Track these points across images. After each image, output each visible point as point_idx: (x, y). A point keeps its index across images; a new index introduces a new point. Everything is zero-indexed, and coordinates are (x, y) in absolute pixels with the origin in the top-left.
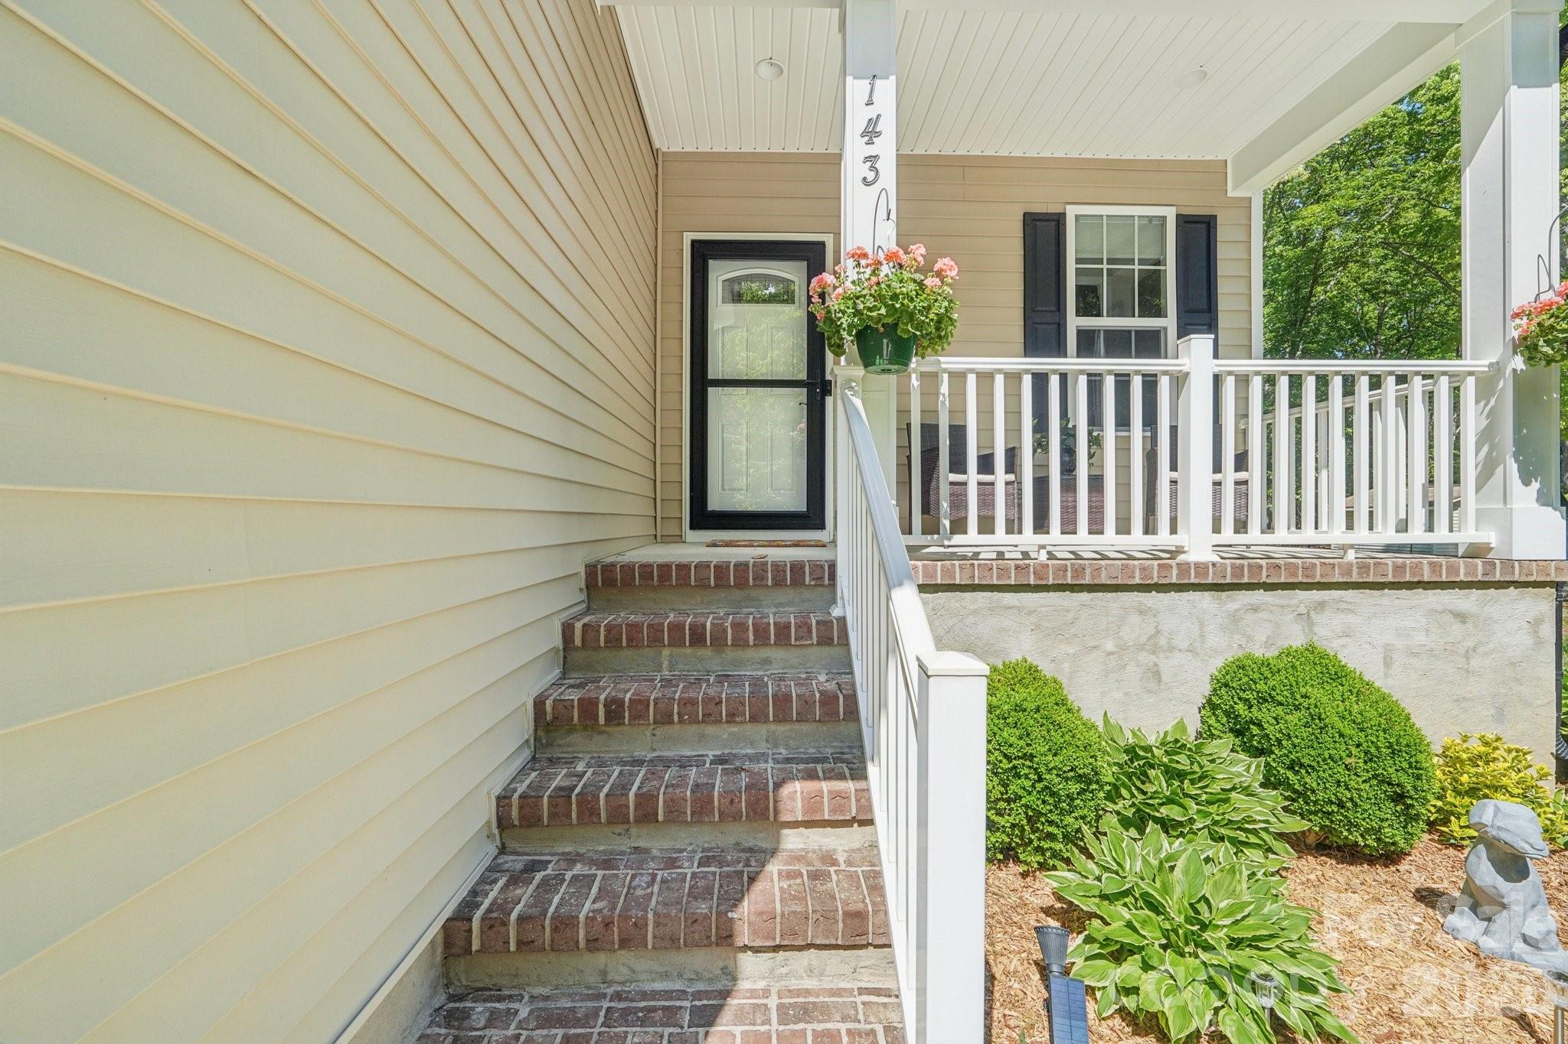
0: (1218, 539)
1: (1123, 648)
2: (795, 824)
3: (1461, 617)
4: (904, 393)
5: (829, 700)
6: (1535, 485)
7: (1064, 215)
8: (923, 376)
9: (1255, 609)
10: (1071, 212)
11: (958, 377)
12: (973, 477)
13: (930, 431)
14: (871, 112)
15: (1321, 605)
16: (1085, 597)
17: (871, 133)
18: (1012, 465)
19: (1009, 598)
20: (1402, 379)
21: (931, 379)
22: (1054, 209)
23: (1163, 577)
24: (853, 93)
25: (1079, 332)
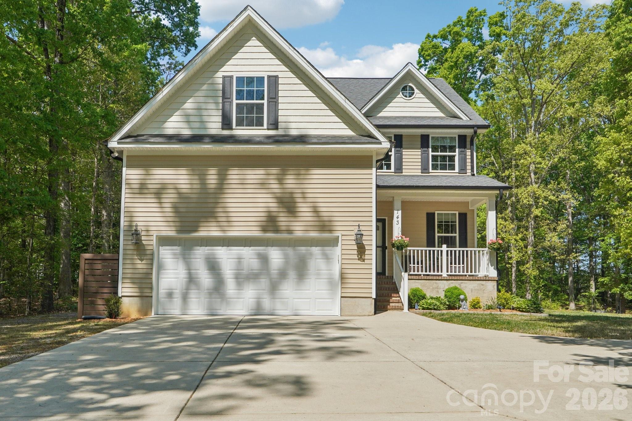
0: (448, 274)
1: (433, 288)
2: (392, 303)
3: (483, 285)
4: (402, 253)
5: (394, 288)
6: (493, 267)
7: (435, 213)
8: (405, 250)
9: (452, 283)
10: (436, 212)
11: (410, 250)
12: (416, 265)
13: (406, 256)
14: (398, 215)
15: (462, 283)
16: (428, 281)
17: (398, 218)
18: (422, 264)
19: (417, 281)
20: (482, 251)
21: (406, 251)
22: (433, 212)
23: (439, 278)
24: (395, 212)
25: (438, 237)
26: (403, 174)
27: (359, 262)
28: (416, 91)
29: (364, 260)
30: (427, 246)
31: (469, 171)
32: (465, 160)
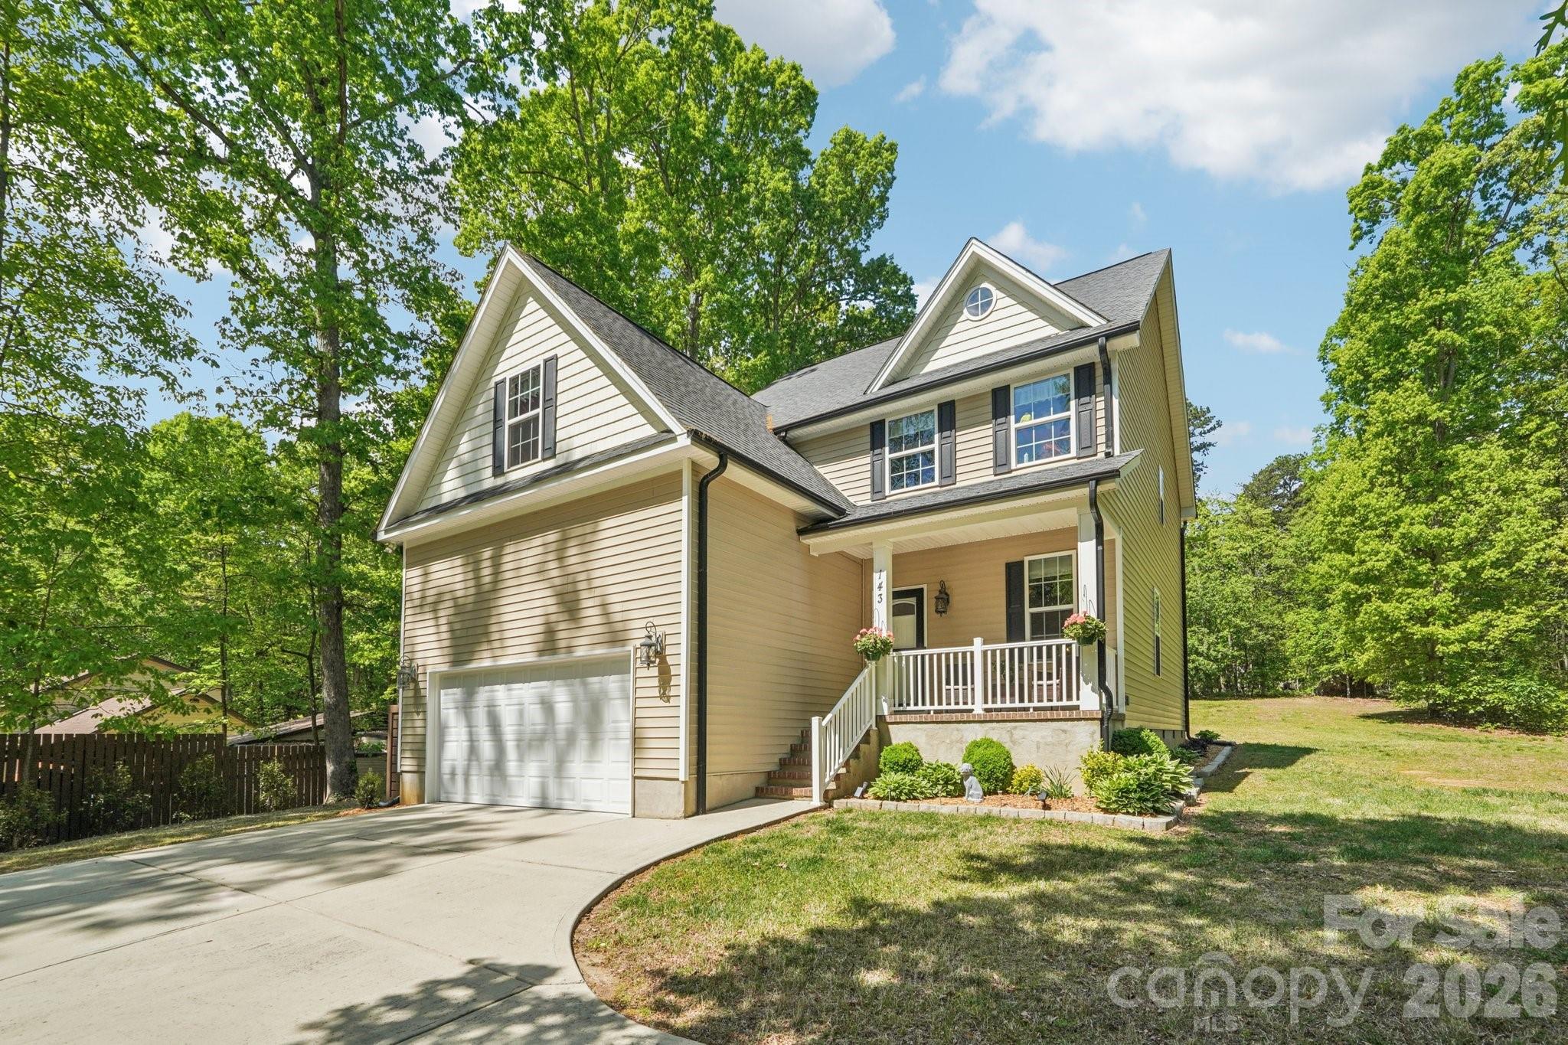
0: (986, 706)
1: (952, 742)
7: (1022, 562)
9: (993, 729)
10: (1027, 559)
15: (1015, 728)
16: (940, 725)
19: (918, 726)
22: (1018, 559)
23: (965, 717)
24: (876, 576)
25: (1033, 615)
26: (958, 485)
27: (661, 703)
28: (996, 294)
29: (669, 697)
30: (1009, 640)
31: (1102, 448)
32: (1092, 421)
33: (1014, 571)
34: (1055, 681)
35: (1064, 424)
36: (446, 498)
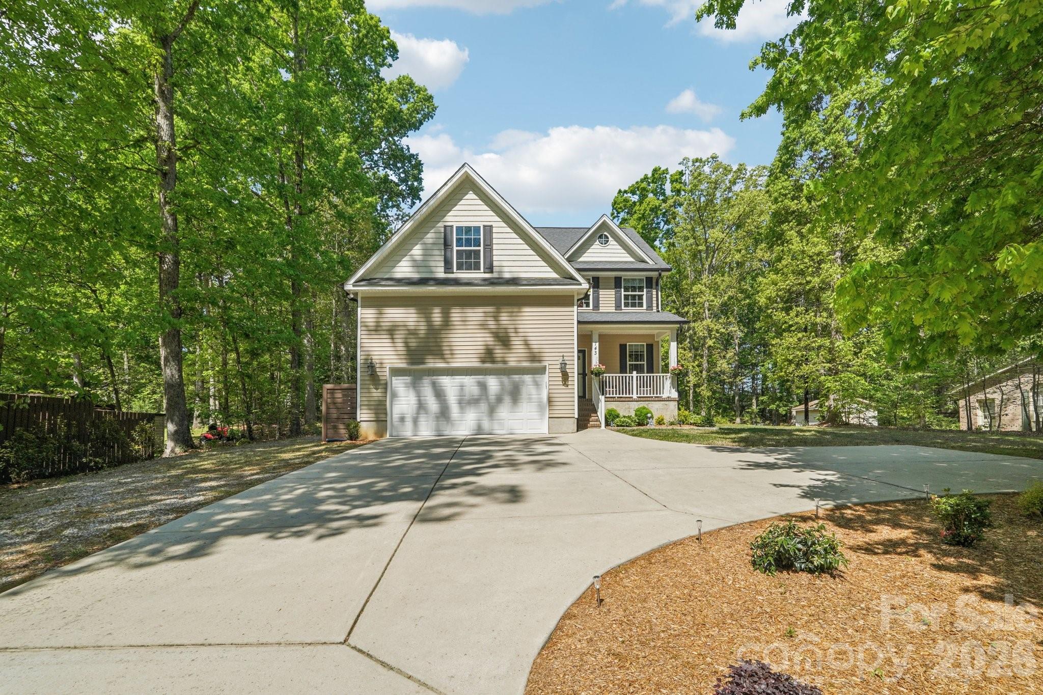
0: (637, 396)
1: (625, 408)
2: (591, 421)
3: (666, 405)
4: (600, 379)
5: (593, 409)
6: (675, 389)
9: (641, 404)
10: (628, 344)
11: (606, 377)
12: (611, 389)
13: (603, 382)
14: (596, 346)
15: (649, 403)
16: (621, 402)
17: (596, 349)
18: (616, 388)
19: (612, 402)
20: (666, 376)
21: (603, 377)
22: (625, 343)
23: (631, 400)
24: (594, 344)
25: (630, 364)
26: (600, 311)
27: (564, 387)
28: (610, 239)
29: (567, 386)
30: (621, 373)
31: (655, 308)
32: (652, 298)
33: (623, 347)
34: (649, 389)
35: (640, 297)
36: (398, 276)
